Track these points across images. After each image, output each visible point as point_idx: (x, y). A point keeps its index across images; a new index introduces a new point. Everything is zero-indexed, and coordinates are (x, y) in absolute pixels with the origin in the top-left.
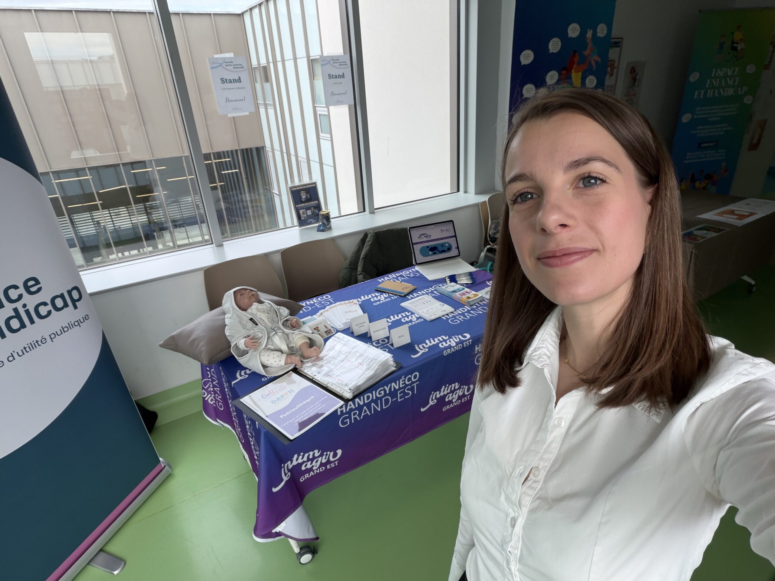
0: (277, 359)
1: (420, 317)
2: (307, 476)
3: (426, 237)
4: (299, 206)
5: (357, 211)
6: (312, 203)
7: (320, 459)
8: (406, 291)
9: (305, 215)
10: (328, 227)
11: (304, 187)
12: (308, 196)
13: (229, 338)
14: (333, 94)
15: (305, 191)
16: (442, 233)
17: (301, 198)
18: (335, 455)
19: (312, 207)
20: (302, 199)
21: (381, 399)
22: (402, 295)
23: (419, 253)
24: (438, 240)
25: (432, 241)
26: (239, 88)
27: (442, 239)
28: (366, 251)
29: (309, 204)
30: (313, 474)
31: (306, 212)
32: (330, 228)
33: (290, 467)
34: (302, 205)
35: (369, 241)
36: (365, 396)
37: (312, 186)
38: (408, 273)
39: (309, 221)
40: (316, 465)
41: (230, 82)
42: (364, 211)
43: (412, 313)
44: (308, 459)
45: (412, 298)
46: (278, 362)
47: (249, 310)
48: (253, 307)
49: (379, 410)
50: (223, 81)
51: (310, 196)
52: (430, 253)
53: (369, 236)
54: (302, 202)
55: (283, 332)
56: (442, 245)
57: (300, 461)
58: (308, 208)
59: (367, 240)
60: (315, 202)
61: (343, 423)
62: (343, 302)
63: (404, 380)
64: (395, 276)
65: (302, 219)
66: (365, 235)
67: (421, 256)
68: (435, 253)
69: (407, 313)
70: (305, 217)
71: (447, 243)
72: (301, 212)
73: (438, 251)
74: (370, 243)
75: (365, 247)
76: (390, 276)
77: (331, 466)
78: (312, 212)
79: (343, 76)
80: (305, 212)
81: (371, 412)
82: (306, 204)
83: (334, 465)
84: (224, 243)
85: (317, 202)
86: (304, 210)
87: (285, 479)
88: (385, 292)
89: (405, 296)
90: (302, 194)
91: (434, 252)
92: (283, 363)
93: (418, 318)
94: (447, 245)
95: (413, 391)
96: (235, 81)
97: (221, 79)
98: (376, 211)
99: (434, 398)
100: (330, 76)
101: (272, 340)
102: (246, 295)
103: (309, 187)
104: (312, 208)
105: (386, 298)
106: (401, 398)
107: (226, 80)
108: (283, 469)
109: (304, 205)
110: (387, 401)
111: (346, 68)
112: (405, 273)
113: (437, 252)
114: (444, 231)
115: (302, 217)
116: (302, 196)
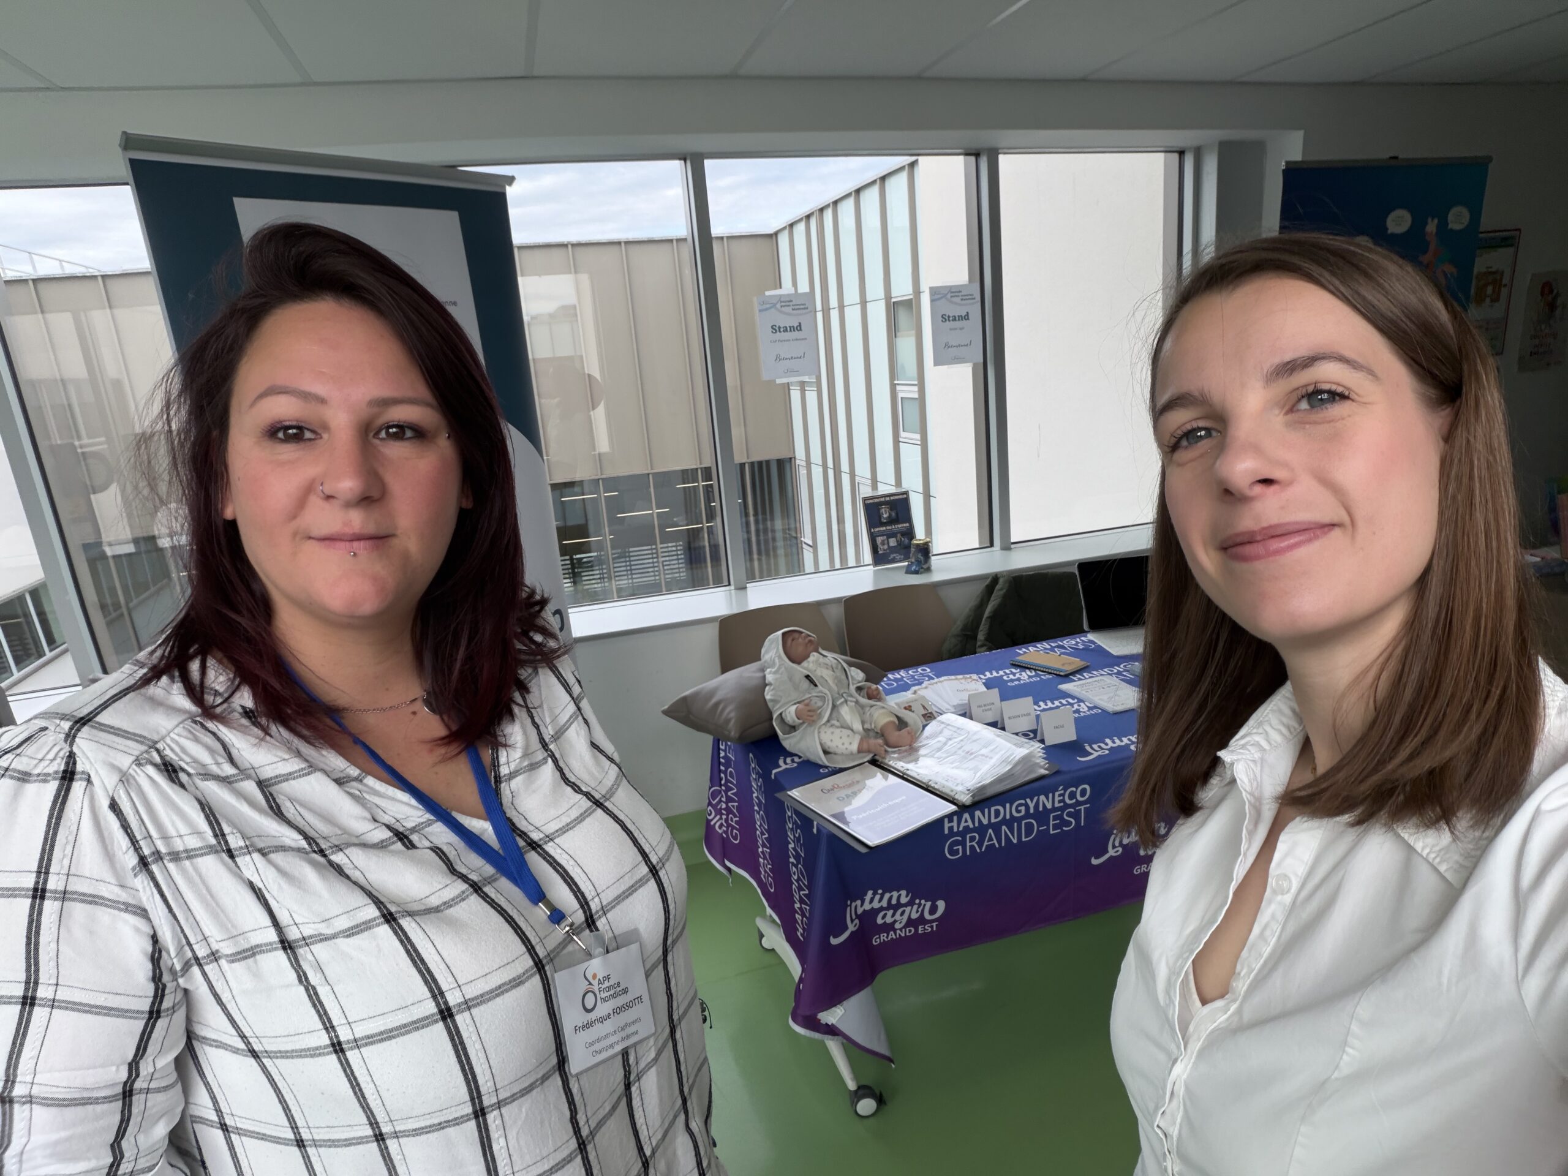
0: (846, 740)
1: (1095, 707)
2: (883, 937)
4: (876, 530)
5: (978, 546)
6: (900, 526)
7: (908, 909)
8: (1069, 668)
9: (886, 547)
10: (925, 566)
11: (888, 499)
12: (893, 514)
13: (770, 705)
14: (947, 346)
15: (888, 506)
17: (880, 516)
18: (933, 910)
19: (898, 533)
20: (882, 519)
21: (1019, 820)
22: (1062, 674)
26: (797, 340)
29: (894, 527)
30: (894, 937)
31: (888, 541)
32: (928, 570)
33: (860, 911)
34: (881, 529)
35: (1001, 589)
36: (993, 809)
37: (901, 497)
38: (1074, 642)
39: (892, 556)
40: (901, 920)
41: (786, 330)
42: (992, 545)
43: (1080, 701)
44: (890, 906)
45: (1080, 679)
46: (846, 745)
47: (805, 664)
48: (811, 659)
49: (1015, 841)
50: (775, 329)
51: (897, 514)
53: (1001, 581)
54: (883, 524)
55: (857, 702)
57: (876, 905)
58: (890, 535)
59: (998, 587)
60: (905, 525)
61: (953, 852)
62: (953, 677)
63: (1063, 795)
64: (1049, 647)
65: (880, 553)
66: (995, 579)
69: (1070, 700)
70: (884, 550)
72: (879, 540)
74: (1002, 593)
75: (992, 598)
76: (1038, 645)
77: (925, 929)
78: (897, 541)
79: (966, 317)
80: (886, 542)
81: (999, 842)
82: (888, 528)
83: (930, 929)
84: (748, 585)
85: (908, 525)
86: (885, 537)
87: (852, 927)
88: (1029, 669)
89: (1067, 676)
90: (883, 510)
92: (854, 747)
93: (1090, 708)
95: (1078, 820)
96: (792, 329)
97: (772, 327)
98: (1013, 546)
99: (1117, 844)
100: (945, 318)
101: (839, 713)
102: (800, 640)
103: (896, 500)
104: (899, 536)
105: (1030, 677)
106: (1055, 827)
107: (779, 328)
108: (849, 908)
109: (884, 528)
110: (1029, 827)
111: (973, 304)
112: (1068, 642)
115: (879, 550)
116: (883, 514)
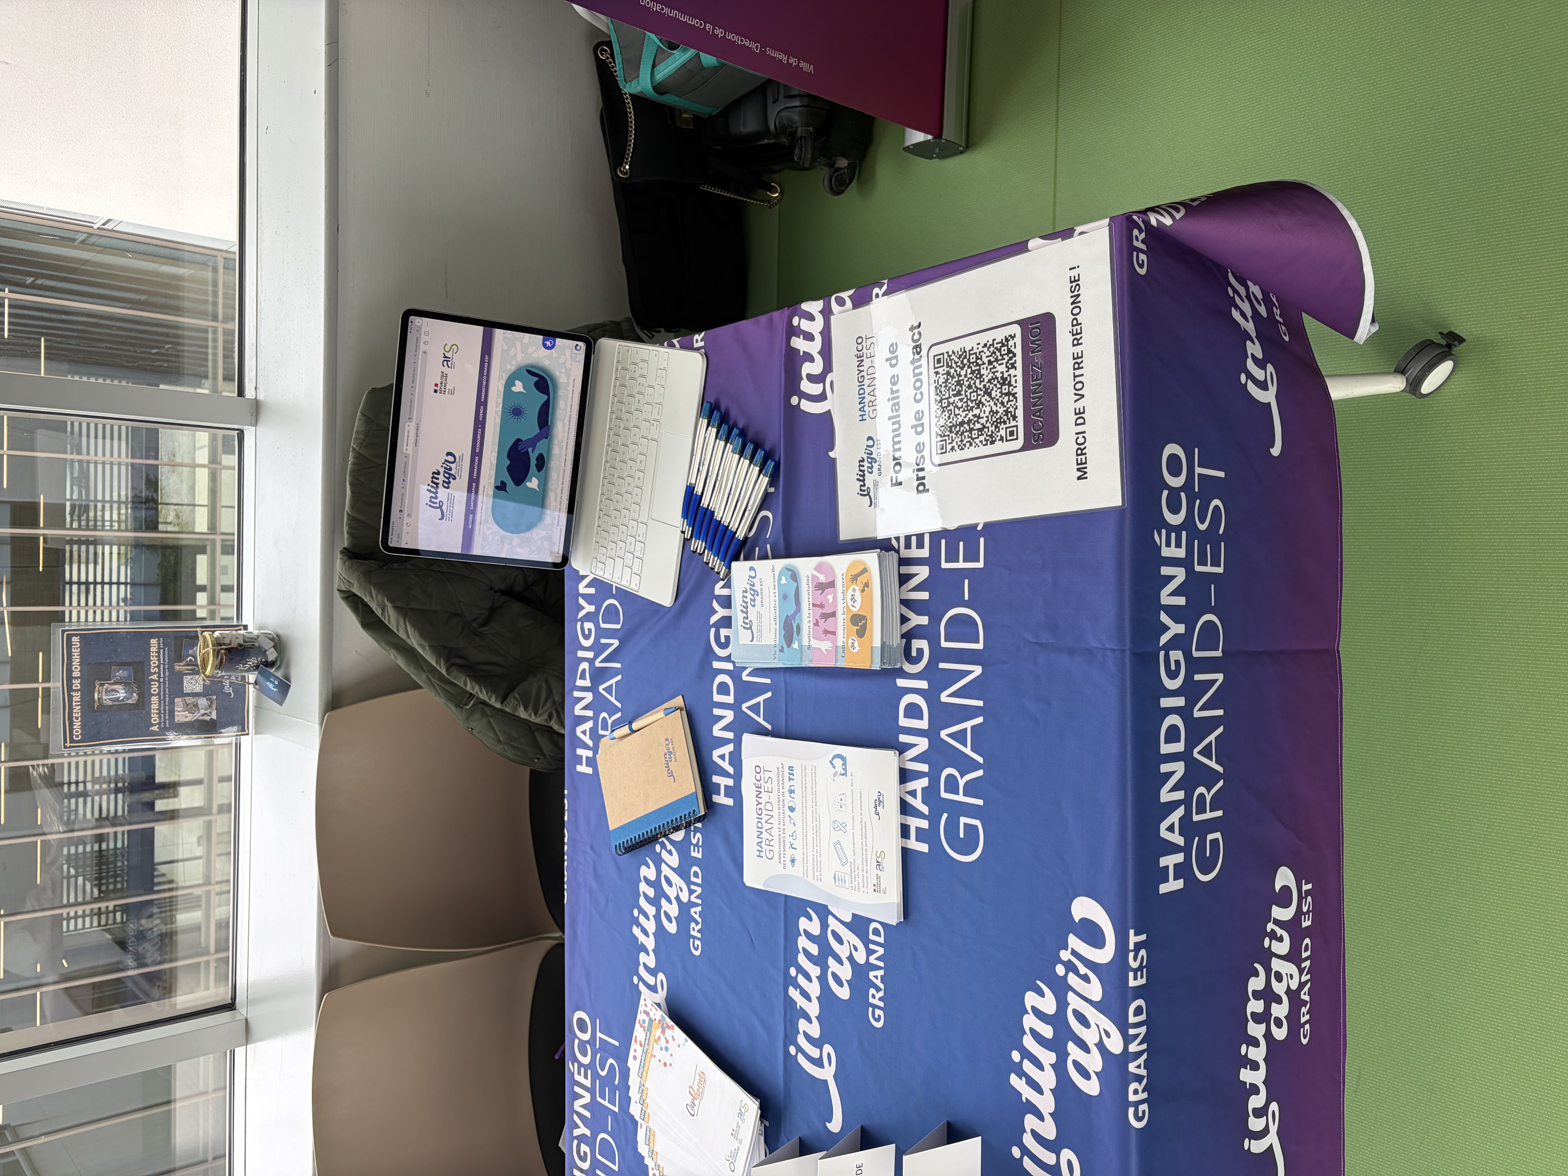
3: (450, 477)
4: (155, 719)
6: (154, 660)
8: (687, 768)
9: (203, 702)
11: (76, 684)
12: (121, 673)
15: (97, 683)
16: (452, 393)
17: (120, 707)
19: (171, 669)
20: (130, 702)
23: (516, 539)
24: (480, 424)
25: (477, 454)
27: (481, 403)
28: (422, 646)
29: (155, 677)
31: (188, 695)
34: (155, 706)
37: (76, 652)
38: (591, 625)
39: (228, 696)
51: (122, 664)
52: (533, 483)
54: (143, 703)
56: (514, 411)
58: (175, 688)
60: (154, 649)
65: (214, 716)
67: (538, 533)
68: (542, 463)
70: (210, 706)
71: (510, 383)
72: (182, 716)
73: (533, 442)
80: (190, 700)
82: (154, 688)
85: (154, 641)
86: (177, 700)
88: (654, 838)
89: (710, 805)
90: (104, 697)
91: (533, 462)
94: (518, 387)
103: (82, 663)
104: (178, 667)
109: (154, 699)
113: (540, 447)
114: (444, 376)
115: (207, 718)
116: (117, 699)
